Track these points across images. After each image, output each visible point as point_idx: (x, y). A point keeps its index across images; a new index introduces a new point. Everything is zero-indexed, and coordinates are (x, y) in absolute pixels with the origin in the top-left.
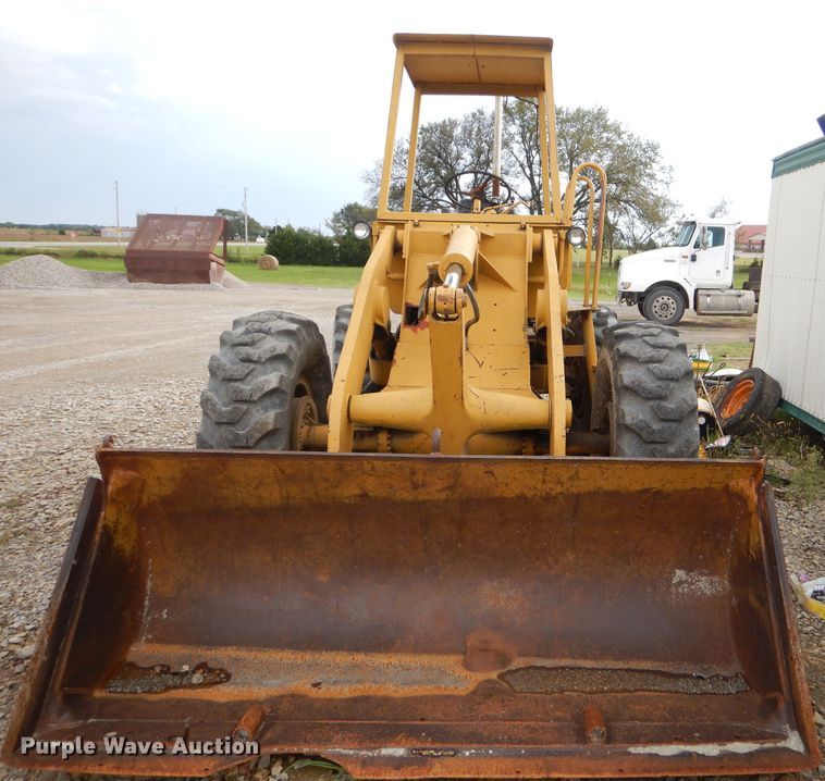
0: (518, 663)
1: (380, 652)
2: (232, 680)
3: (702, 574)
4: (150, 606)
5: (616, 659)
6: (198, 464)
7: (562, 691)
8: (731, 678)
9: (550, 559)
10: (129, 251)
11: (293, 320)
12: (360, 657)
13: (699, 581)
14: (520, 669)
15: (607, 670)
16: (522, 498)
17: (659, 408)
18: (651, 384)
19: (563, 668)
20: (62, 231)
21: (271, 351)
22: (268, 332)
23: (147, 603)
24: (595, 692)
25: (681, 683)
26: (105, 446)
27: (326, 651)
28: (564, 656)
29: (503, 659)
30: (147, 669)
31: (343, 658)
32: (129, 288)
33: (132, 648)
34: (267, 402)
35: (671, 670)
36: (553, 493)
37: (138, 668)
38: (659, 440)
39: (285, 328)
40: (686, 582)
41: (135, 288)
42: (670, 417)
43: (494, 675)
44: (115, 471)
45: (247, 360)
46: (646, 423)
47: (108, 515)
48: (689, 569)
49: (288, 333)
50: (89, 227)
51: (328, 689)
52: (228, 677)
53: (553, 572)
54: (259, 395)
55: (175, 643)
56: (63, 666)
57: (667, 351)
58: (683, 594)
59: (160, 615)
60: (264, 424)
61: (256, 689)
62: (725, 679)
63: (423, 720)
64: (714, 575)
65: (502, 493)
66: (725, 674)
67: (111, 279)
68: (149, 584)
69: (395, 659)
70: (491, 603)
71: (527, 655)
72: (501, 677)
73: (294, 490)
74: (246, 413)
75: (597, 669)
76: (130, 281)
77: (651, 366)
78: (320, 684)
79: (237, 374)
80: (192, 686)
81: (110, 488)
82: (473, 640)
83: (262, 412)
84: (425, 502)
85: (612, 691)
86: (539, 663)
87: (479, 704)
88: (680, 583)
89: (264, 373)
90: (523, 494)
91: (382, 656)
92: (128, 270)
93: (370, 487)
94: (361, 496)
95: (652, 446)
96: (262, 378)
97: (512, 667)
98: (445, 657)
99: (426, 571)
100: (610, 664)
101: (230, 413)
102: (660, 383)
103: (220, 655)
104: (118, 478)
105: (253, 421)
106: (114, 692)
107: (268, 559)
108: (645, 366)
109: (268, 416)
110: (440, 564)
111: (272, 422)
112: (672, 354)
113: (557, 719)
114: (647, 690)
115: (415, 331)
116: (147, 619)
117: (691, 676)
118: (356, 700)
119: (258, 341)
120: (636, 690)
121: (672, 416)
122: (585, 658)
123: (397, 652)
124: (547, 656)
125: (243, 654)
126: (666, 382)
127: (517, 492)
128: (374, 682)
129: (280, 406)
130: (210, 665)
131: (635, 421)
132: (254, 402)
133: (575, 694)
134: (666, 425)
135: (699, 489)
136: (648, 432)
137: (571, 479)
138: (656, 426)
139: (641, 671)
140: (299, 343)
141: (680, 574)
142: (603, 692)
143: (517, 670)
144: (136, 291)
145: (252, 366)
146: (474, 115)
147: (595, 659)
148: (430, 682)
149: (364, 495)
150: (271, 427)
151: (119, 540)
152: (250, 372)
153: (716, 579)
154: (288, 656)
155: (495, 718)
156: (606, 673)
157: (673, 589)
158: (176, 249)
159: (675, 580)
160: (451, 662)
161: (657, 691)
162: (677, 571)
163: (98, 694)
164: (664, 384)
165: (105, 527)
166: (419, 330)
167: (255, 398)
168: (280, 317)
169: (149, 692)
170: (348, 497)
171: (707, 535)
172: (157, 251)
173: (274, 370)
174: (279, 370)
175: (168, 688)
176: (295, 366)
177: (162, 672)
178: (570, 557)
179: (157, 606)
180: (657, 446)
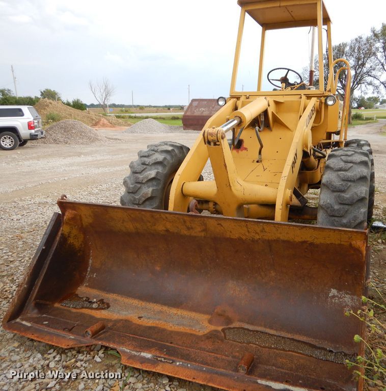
0: (236, 324)
1: (175, 307)
2: (109, 309)
3: (347, 294)
4: (90, 271)
5: (288, 332)
6: (97, 210)
7: (250, 343)
8: (349, 355)
9: (262, 273)
10: (184, 116)
11: (172, 146)
12: (165, 308)
13: (345, 297)
14: (236, 328)
15: (280, 337)
16: (240, 239)
17: (339, 197)
18: (337, 183)
19: (257, 331)
20: (169, 108)
21: (155, 160)
22: (156, 151)
23: (89, 269)
24: (266, 347)
25: (317, 352)
26: (62, 199)
27: (152, 303)
28: (261, 325)
29: (229, 321)
30: (81, 298)
31: (157, 307)
32: (184, 133)
33: (79, 288)
34: (150, 184)
35: (317, 344)
36: (256, 239)
37: (78, 297)
38: (337, 215)
39: (165, 149)
40: (337, 296)
41: (186, 133)
42: (344, 202)
43: (220, 328)
44: (68, 210)
45: (144, 164)
46: (331, 205)
47: (65, 229)
48: (339, 290)
49: (167, 152)
50: (180, 106)
51: (144, 320)
52: (108, 306)
53: (264, 280)
54: (146, 180)
55: (96, 289)
56: (36, 290)
57: (352, 164)
58: (335, 303)
59: (93, 276)
60: (147, 194)
61: (114, 315)
62: (345, 355)
63: (171, 343)
64: (354, 295)
65: (230, 236)
66: (347, 352)
67: (177, 128)
68: (91, 261)
69: (180, 312)
70: (232, 292)
71: (242, 322)
72: (223, 330)
73: (138, 226)
74: (139, 188)
75: (275, 336)
76: (184, 129)
77: (339, 173)
78: (142, 317)
79: (138, 170)
80: (92, 309)
81: (65, 217)
82: (218, 310)
83: (147, 188)
84: (195, 237)
85: (276, 348)
86: (246, 326)
87: (202, 341)
88: (334, 297)
89: (150, 170)
90: (240, 237)
91: (174, 309)
92: (184, 125)
93: (169, 227)
94: (166, 231)
95: (333, 218)
96: (149, 172)
97: (232, 326)
98: (203, 315)
99: (202, 271)
100: (283, 334)
101: (133, 188)
102: (342, 182)
103: (110, 297)
104: (69, 214)
105: (142, 192)
106: (63, 306)
107: (136, 256)
108: (336, 173)
109: (148, 191)
110: (209, 269)
111: (150, 193)
112: (355, 166)
113: (233, 357)
114: (296, 352)
115: (238, 152)
116: (88, 277)
117: (325, 349)
118: (150, 328)
119: (151, 155)
120: (289, 351)
121: (346, 202)
122: (271, 328)
123: (182, 308)
124: (252, 324)
125: (119, 298)
126: (346, 182)
127: (237, 236)
128: (165, 321)
129: (156, 186)
130: (105, 301)
131: (325, 203)
132: (143, 183)
133: (255, 346)
134: (342, 206)
135: (335, 244)
136: (331, 210)
137: (262, 231)
138: (336, 207)
139: (299, 341)
140: (172, 157)
141: (334, 292)
142: (271, 348)
143: (234, 328)
144: (185, 134)
145: (145, 167)
146: (356, 40)
147: (276, 330)
148: (190, 326)
149: (167, 231)
150: (149, 196)
151: (71, 241)
152: (144, 169)
153: (355, 297)
154: (136, 302)
155: (204, 350)
156: (279, 338)
157: (329, 299)
158: (203, 115)
159: (331, 295)
160: (203, 318)
161: (300, 353)
162: (332, 289)
163: (57, 305)
164: (344, 183)
165: (62, 234)
166: (240, 151)
167: (144, 182)
168: (166, 144)
169: (75, 308)
170: (161, 231)
171: (348, 271)
172: (195, 116)
173: (155, 169)
174: (158, 169)
175: (83, 308)
176: (167, 168)
177: (86, 300)
178: (273, 274)
179: (92, 272)
180: (336, 219)
